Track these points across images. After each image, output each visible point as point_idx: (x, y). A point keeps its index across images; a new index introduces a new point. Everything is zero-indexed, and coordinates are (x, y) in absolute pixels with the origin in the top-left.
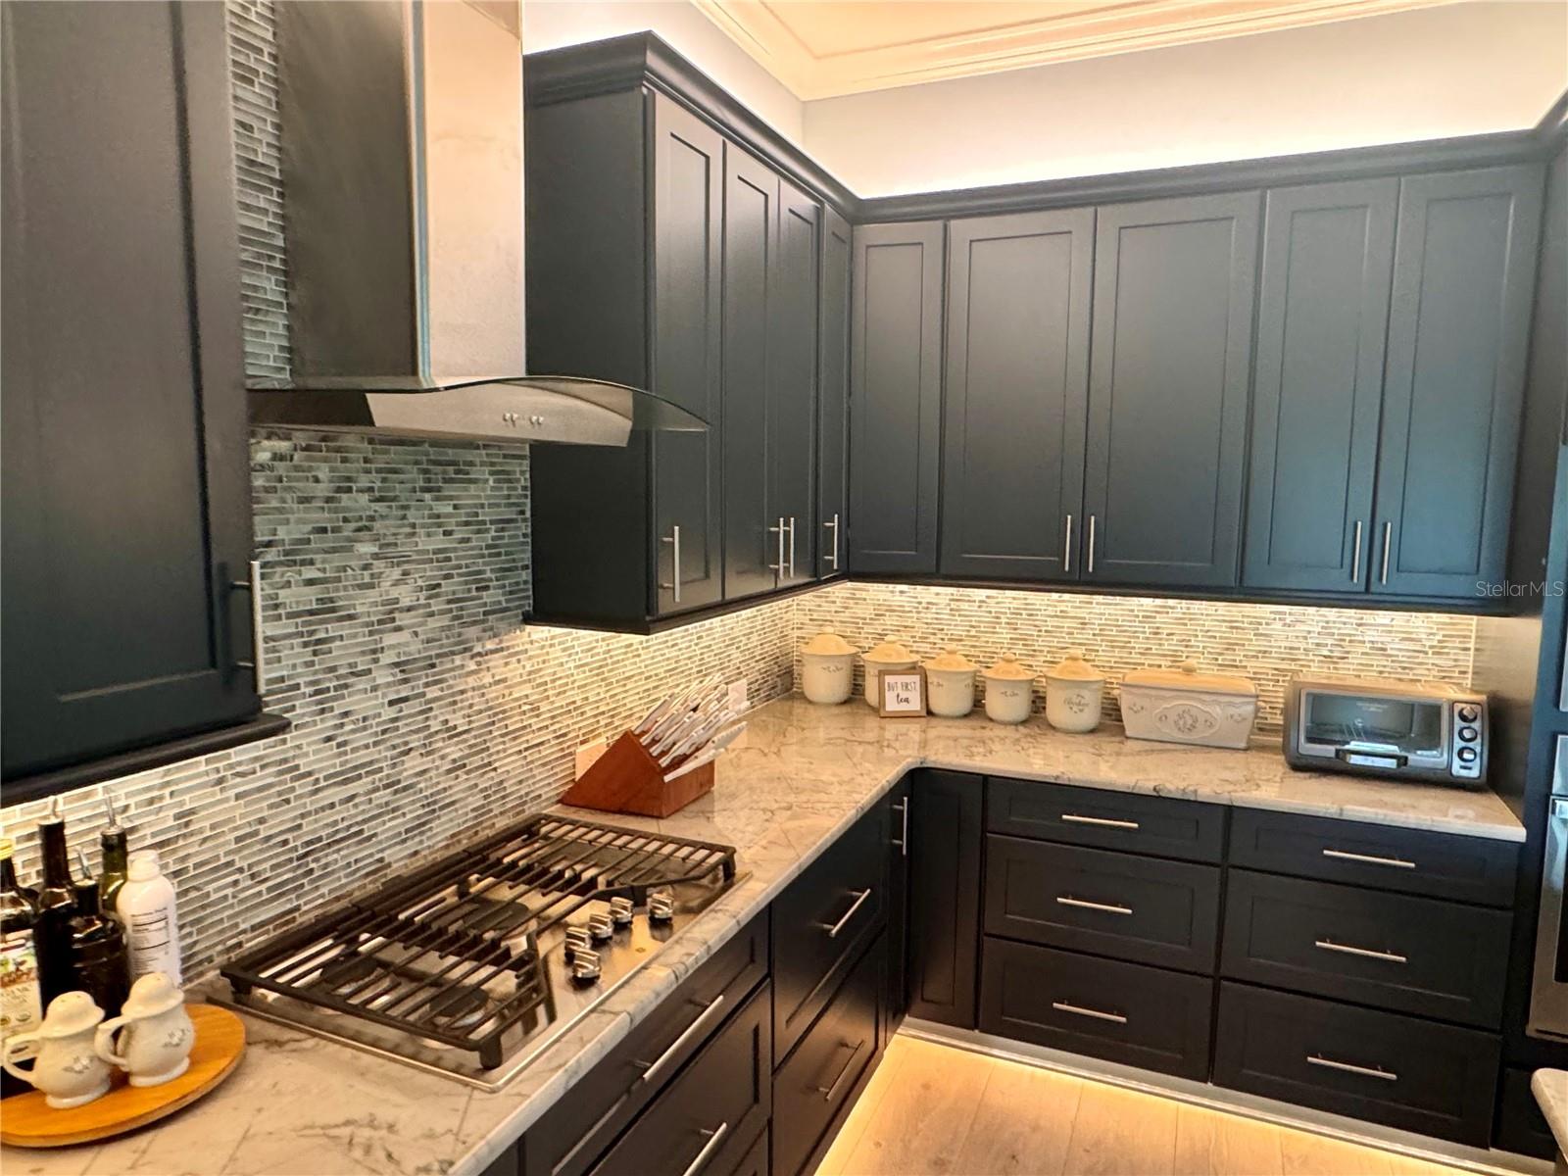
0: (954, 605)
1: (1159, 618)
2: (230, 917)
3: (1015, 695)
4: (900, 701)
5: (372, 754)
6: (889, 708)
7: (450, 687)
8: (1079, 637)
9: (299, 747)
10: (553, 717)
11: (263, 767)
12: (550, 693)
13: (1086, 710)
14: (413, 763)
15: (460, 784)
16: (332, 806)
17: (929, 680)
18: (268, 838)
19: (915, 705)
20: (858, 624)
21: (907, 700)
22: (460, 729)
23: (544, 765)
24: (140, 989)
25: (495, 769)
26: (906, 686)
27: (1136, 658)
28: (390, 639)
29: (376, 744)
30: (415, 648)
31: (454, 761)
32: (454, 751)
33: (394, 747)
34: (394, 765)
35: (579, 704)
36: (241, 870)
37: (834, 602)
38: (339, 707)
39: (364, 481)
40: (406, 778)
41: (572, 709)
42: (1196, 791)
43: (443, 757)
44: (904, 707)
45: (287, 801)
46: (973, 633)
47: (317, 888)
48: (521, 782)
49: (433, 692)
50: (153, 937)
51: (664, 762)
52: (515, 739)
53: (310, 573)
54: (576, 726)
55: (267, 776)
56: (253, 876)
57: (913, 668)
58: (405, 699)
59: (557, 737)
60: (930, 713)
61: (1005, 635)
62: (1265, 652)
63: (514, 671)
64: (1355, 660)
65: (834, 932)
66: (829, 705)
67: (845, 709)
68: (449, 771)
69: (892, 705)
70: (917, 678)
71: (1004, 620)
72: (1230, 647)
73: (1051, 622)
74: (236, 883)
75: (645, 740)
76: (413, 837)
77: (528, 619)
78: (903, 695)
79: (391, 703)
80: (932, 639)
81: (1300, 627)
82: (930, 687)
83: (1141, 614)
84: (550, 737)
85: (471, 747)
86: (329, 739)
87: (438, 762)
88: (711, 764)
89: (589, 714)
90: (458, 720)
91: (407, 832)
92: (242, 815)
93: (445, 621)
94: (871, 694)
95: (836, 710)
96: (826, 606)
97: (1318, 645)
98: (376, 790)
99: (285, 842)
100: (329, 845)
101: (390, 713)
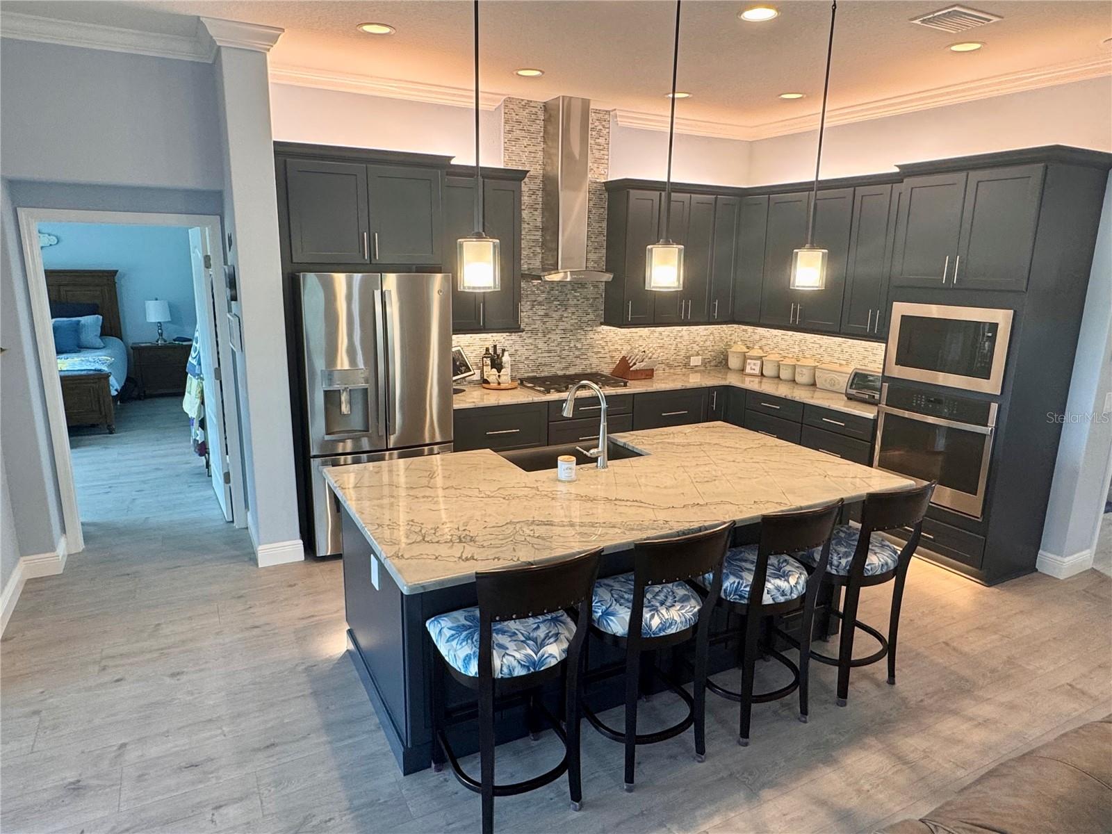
0: (783, 337)
2: (521, 372)
3: (786, 370)
4: (751, 369)
5: (555, 348)
7: (577, 337)
8: (819, 352)
13: (804, 376)
14: (565, 353)
15: (578, 361)
16: (545, 357)
17: (764, 363)
18: (531, 360)
19: (757, 372)
21: (754, 369)
22: (579, 348)
25: (589, 360)
26: (755, 364)
28: (561, 324)
30: (569, 327)
31: (577, 355)
32: (577, 353)
33: (561, 348)
34: (561, 352)
36: (525, 364)
38: (548, 336)
39: (557, 288)
40: (564, 356)
43: (574, 353)
44: (752, 372)
45: (536, 353)
47: (542, 373)
48: (597, 365)
49: (571, 337)
50: (506, 365)
51: (631, 365)
52: (596, 354)
53: (543, 307)
55: (532, 347)
56: (528, 366)
57: (760, 358)
58: (564, 338)
60: (762, 374)
61: (797, 349)
63: (596, 336)
68: (575, 357)
69: (748, 371)
73: (811, 345)
74: (524, 366)
75: (627, 359)
76: (564, 370)
77: (602, 324)
78: (753, 367)
79: (561, 338)
82: (764, 365)
84: (606, 356)
85: (582, 353)
87: (572, 354)
88: (651, 370)
90: (579, 346)
91: (563, 368)
92: (527, 354)
93: (576, 321)
98: (556, 356)
99: (535, 362)
100: (544, 365)
101: (561, 340)
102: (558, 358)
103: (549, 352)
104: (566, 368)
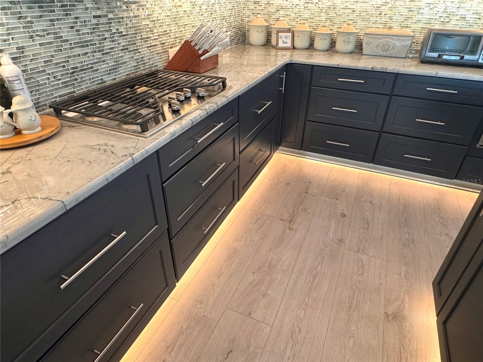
1: (383, 8)
2: (50, 91)
3: (325, 39)
4: (284, 42)
5: (90, 37)
6: (279, 46)
7: (116, 15)
8: (351, 17)
9: (60, 28)
10: (159, 36)
11: (48, 34)
12: (157, 25)
13: (350, 44)
14: (107, 44)
15: (127, 56)
16: (79, 55)
17: (295, 35)
18: (57, 64)
19: (289, 45)
20: (270, 15)
21: (286, 43)
22: (124, 34)
23: (158, 54)
24: (15, 100)
25: (139, 52)
26: (286, 37)
27: (371, 25)
29: (92, 33)
31: (123, 46)
32: (122, 42)
33: (99, 36)
34: (100, 43)
35: (168, 32)
36: (49, 74)
37: (261, 6)
38: (73, 14)
40: (106, 49)
41: (165, 33)
42: (386, 69)
43: (119, 44)
44: (285, 45)
45: (61, 50)
46: (312, 17)
47: (80, 86)
48: (149, 59)
49: (111, 16)
50: (17, 86)
51: (200, 52)
52: (145, 41)
54: (168, 41)
55: (50, 38)
56: (54, 77)
57: (289, 30)
58: (100, 16)
59: (162, 44)
60: (294, 48)
61: (324, 16)
62: (419, 21)
63: (142, 13)
64: (453, 22)
65: (259, 112)
66: (258, 46)
67: (264, 47)
68: (122, 50)
69: (281, 45)
70: (290, 34)
71: (324, 11)
72: (407, 19)
74: (48, 79)
75: (193, 44)
76: (113, 73)
78: (285, 40)
79: (95, 17)
80: (297, 20)
81: (435, 9)
82: (295, 37)
83: (376, 6)
84: (159, 43)
85: (129, 41)
86: (72, 27)
87: (117, 46)
88: (217, 56)
89: (172, 37)
90: (123, 30)
91: (110, 70)
92: (45, 53)
94: (273, 41)
95: (260, 47)
96: (258, 8)
97: (440, 17)
98: (95, 52)
99: (64, 66)
100: (81, 70)
101: (95, 21)
102: (98, 55)
103: (83, 45)
104: (114, 69)
